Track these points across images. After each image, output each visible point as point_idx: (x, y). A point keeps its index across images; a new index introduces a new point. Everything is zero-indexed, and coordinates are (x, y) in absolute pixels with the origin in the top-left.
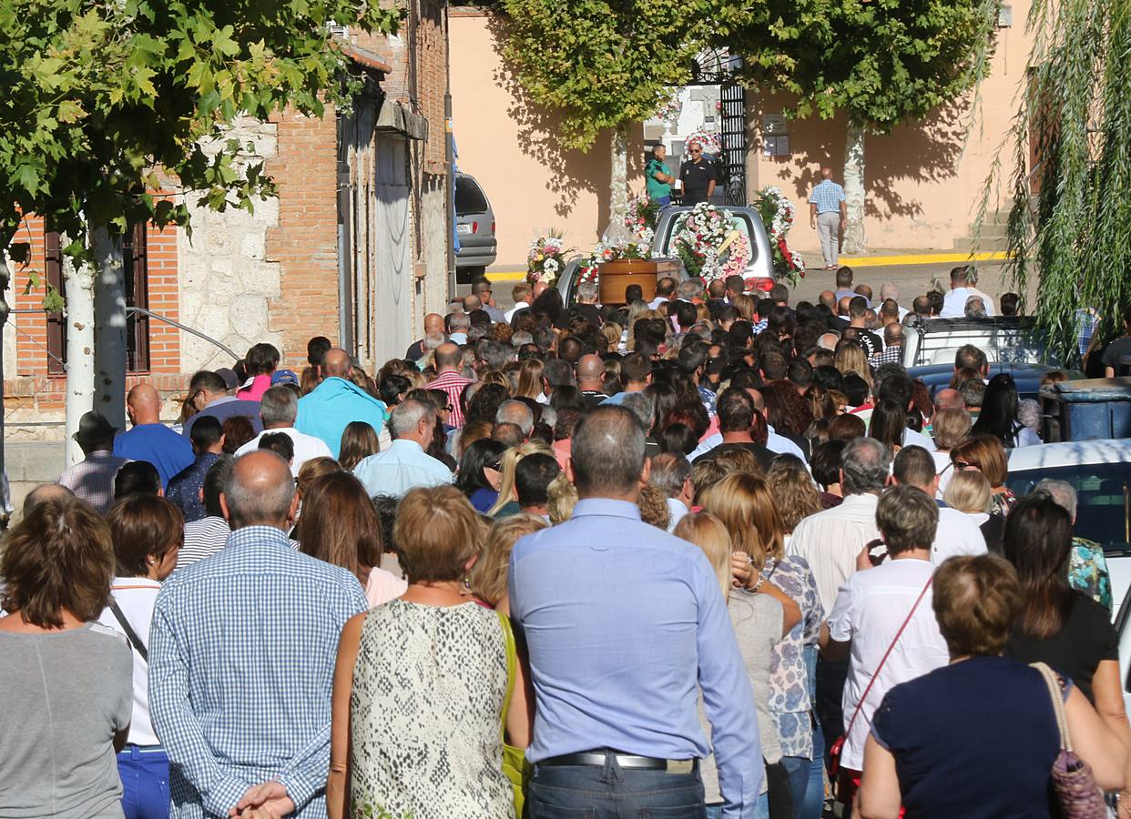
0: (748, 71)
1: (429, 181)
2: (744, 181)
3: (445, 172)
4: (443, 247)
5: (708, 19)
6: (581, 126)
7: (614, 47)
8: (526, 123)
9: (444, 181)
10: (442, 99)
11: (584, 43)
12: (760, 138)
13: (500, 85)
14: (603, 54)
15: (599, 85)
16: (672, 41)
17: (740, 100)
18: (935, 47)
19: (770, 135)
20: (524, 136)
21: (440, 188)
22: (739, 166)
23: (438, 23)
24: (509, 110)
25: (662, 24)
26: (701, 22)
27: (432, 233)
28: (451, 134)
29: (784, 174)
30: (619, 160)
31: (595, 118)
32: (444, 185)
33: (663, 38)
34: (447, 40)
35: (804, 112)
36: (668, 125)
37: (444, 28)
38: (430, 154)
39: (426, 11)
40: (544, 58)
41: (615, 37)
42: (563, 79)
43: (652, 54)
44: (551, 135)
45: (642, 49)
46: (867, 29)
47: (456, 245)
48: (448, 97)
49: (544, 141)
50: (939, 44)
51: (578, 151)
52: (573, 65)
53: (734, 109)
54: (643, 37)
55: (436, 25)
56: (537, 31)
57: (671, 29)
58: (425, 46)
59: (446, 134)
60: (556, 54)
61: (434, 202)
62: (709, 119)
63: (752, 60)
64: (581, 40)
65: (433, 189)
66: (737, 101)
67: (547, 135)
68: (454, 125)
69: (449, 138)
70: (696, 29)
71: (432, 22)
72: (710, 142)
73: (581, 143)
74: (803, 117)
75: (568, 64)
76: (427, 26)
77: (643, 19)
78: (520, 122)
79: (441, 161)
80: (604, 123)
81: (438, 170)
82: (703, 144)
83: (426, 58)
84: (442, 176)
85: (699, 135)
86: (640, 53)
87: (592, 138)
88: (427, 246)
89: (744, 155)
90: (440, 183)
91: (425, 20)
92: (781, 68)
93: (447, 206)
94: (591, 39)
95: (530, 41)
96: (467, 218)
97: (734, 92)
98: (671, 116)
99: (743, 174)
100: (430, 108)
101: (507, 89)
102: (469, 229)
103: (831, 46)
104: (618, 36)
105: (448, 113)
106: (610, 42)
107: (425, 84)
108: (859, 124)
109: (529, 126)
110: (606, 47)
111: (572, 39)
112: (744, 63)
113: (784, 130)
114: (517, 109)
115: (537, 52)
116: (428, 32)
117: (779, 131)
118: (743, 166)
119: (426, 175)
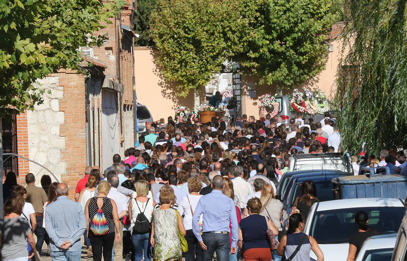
0: (241, 69)
1: (126, 107)
2: (241, 106)
3: (133, 104)
4: (133, 130)
5: (227, 50)
6: (184, 87)
7: (195, 60)
8: (165, 87)
9: (133, 107)
10: (132, 78)
11: (184, 59)
12: (246, 91)
13: (155, 74)
14: (191, 63)
15: (189, 73)
16: (214, 58)
17: (239, 78)
18: (306, 59)
19: (249, 90)
20: (164, 92)
21: (131, 110)
22: (239, 101)
23: (129, 51)
24: (158, 83)
25: (210, 52)
26: (225, 51)
27: (128, 126)
28: (135, 91)
29: (255, 104)
30: (197, 100)
31: (188, 85)
32: (133, 109)
33: (211, 57)
34: (133, 58)
35: (261, 82)
36: (215, 87)
37: (132, 53)
38: (126, 98)
39: (124, 47)
40: (170, 64)
41: (195, 56)
42: (177, 71)
43: (208, 62)
44: (173, 91)
45: (204, 60)
46: (283, 53)
47: (138, 130)
48: (134, 77)
49: (171, 93)
50: (307, 58)
51: (182, 97)
52: (180, 66)
53: (237, 81)
54: (204, 56)
55: (129, 52)
56: (168, 55)
57: (215, 53)
58: (124, 60)
59: (133, 90)
60: (174, 62)
61: (128, 114)
62: (229, 85)
63: (244, 65)
64: (183, 58)
65: (128, 110)
66: (238, 78)
67: (172, 91)
68: (137, 87)
69: (134, 92)
70: (223, 53)
71: (127, 51)
72: (230, 93)
73: (184, 94)
74: (261, 84)
75: (179, 66)
76: (125, 53)
77: (204, 50)
78: (162, 87)
79: (131, 100)
80: (192, 87)
81: (130, 103)
82: (227, 94)
83: (124, 64)
84: (131, 105)
85: (226, 91)
86: (204, 62)
87: (187, 92)
88: (125, 130)
89: (241, 98)
90: (131, 108)
91: (124, 50)
92: (253, 67)
93: (134, 116)
94: (187, 57)
95: (165, 58)
96: (144, 120)
97: (237, 76)
98: (216, 84)
99: (240, 104)
100: (126, 81)
101: (157, 75)
102: (144, 124)
103: (270, 59)
104: (196, 56)
105: (134, 83)
106: (193, 58)
107: (124, 73)
108: (281, 86)
109: (166, 88)
110: (192, 60)
111: (180, 57)
112: (240, 65)
113: (255, 88)
114: (161, 83)
115: (168, 62)
116: (125, 54)
117: (253, 89)
118: (240, 101)
119: (125, 105)
